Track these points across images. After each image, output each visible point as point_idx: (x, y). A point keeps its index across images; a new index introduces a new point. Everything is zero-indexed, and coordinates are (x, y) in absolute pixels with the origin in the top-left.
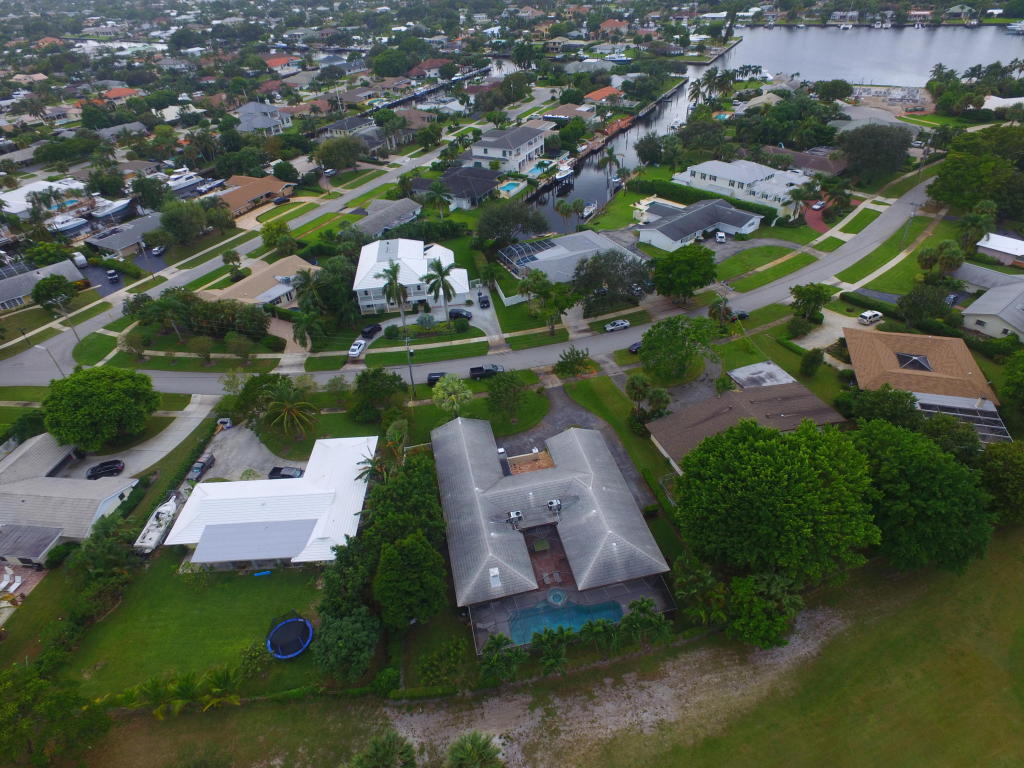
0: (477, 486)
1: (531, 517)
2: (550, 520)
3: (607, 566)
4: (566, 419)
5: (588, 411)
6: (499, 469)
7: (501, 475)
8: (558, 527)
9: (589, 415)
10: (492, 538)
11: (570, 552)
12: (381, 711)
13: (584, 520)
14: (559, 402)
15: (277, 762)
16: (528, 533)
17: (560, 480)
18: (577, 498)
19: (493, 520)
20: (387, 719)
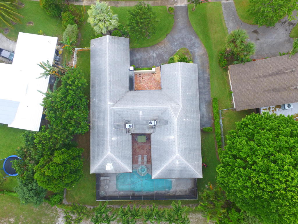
0: (110, 100)
1: (137, 127)
2: (148, 131)
3: (170, 171)
4: (181, 40)
5: (197, 36)
6: (128, 84)
7: (128, 89)
8: (152, 136)
9: (197, 41)
10: (112, 141)
11: (154, 155)
12: (55, 207)
13: (166, 139)
14: (181, 22)
15: (12, 220)
16: (134, 136)
17: (160, 106)
18: (166, 122)
19: (115, 128)
20: (57, 211)
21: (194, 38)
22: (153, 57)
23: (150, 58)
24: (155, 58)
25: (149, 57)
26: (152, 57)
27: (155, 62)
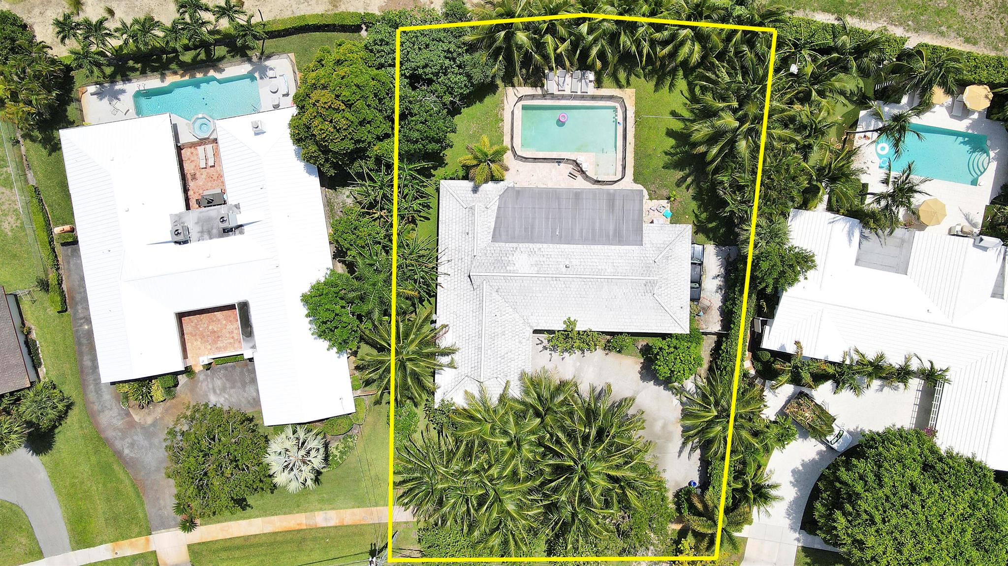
21: (126, 451)
22: (215, 392)
23: (224, 389)
24: (212, 392)
25: (225, 392)
26: (218, 391)
27: (209, 380)
